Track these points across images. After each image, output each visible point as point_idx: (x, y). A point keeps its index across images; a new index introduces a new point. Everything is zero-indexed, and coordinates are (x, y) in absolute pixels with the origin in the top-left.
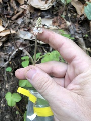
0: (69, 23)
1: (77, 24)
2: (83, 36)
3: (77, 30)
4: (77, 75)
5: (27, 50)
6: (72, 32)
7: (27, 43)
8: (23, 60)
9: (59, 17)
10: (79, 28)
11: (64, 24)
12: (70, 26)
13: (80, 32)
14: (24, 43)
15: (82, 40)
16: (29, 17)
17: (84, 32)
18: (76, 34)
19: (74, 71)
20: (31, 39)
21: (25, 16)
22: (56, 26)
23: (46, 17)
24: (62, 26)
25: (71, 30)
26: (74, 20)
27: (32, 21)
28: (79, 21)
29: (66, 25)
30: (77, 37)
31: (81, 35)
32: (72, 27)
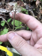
0: (25, 4)
1: (29, 4)
2: (32, 10)
3: (29, 7)
4: (40, 38)
5: (4, 18)
6: (27, 8)
7: (4, 14)
8: (2, 23)
9: (20, 1)
10: (30, 6)
11: (23, 4)
12: (26, 5)
13: (31, 8)
14: (3, 14)
15: (32, 12)
16: (4, 1)
17: (33, 8)
18: (29, 9)
19: (37, 36)
20: (6, 13)
21: (3, 1)
22: (19, 6)
23: (13, 1)
24: (22, 5)
25: (26, 7)
26: (28, 2)
27: (6, 3)
28: (30, 3)
29: (24, 5)
30: (30, 10)
31: (31, 9)
32: (27, 5)
